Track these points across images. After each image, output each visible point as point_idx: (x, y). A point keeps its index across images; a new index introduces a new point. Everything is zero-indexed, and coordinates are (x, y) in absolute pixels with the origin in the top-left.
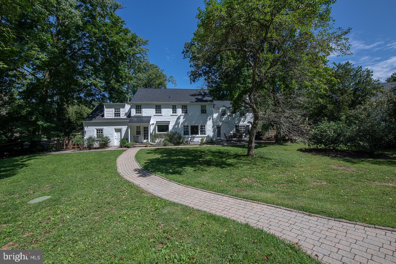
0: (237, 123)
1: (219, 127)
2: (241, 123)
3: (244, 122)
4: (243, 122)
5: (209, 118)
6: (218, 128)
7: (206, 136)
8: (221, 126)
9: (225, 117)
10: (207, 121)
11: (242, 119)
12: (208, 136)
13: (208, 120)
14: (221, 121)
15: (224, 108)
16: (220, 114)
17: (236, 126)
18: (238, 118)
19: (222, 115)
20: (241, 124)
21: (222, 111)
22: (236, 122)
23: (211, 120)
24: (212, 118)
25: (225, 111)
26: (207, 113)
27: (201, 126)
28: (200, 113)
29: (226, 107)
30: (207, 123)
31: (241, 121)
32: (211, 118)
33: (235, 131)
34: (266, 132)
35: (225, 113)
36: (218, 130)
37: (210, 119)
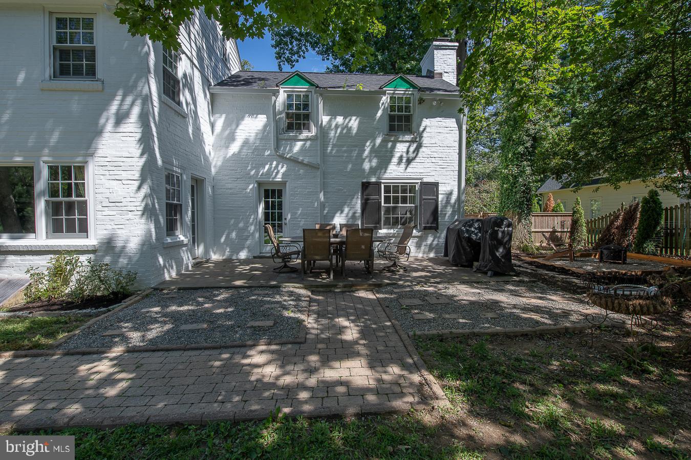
0: (373, 171)
1: (273, 191)
2: (395, 172)
3: (409, 161)
4: (403, 166)
5: (114, 108)
6: (267, 196)
7: (92, 241)
8: (283, 183)
9: (305, 134)
10: (99, 132)
11: (401, 148)
12: (109, 245)
13: (109, 127)
14: (282, 158)
15: (303, 88)
16: (277, 122)
17: (366, 186)
18: (378, 141)
19: (290, 127)
20: (393, 175)
21: (290, 106)
22: (366, 166)
23: (132, 126)
24: (136, 111)
25: (306, 106)
26: (100, 73)
27: (53, 172)
28: (49, 71)
29: (311, 84)
30: (100, 152)
31: (395, 160)
32: (127, 115)
33: (359, 211)
34: (520, 221)
35: (307, 117)
36: (267, 207)
37: (121, 118)
